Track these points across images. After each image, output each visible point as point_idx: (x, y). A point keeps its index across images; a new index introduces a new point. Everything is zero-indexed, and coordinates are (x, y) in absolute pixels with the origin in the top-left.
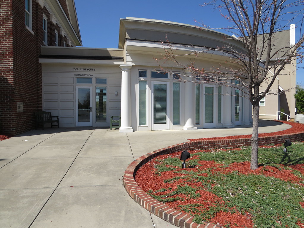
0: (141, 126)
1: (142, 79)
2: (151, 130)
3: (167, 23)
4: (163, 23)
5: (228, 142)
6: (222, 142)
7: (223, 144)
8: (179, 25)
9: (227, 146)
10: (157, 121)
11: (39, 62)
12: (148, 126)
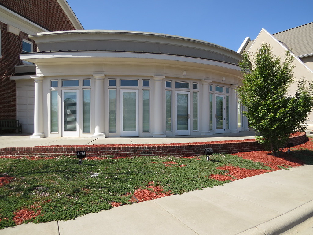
0: (53, 132)
1: (53, 89)
2: (62, 137)
3: (67, 33)
4: (63, 33)
5: (45, 150)
6: (38, 150)
7: (38, 152)
8: (79, 32)
9: (44, 154)
10: (68, 128)
11: (10, 80)
12: (58, 133)
